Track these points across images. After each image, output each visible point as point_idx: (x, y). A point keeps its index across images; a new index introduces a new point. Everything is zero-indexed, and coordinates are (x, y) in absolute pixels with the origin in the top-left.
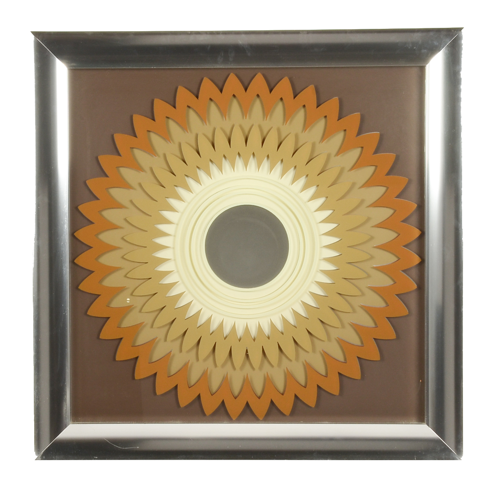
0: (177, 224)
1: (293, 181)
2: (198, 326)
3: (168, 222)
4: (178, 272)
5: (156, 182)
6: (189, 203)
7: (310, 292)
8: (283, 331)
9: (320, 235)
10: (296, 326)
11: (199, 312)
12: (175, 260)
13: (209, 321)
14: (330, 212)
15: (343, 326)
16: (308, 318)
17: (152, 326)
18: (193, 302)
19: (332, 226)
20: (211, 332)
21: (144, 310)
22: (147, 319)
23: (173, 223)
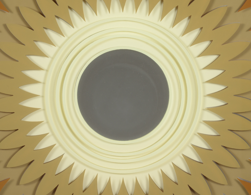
0: (47, 71)
1: (174, 24)
2: (70, 182)
3: (37, 68)
4: (48, 122)
5: (22, 23)
6: (60, 47)
7: (193, 145)
8: (163, 188)
9: (204, 83)
10: (177, 182)
11: (71, 167)
12: (44, 110)
13: (82, 176)
14: (214, 57)
15: (229, 183)
16: (190, 173)
17: (18, 183)
18: (64, 156)
19: (216, 73)
20: (84, 189)
21: (9, 165)
22: (14, 175)
23: (43, 70)
